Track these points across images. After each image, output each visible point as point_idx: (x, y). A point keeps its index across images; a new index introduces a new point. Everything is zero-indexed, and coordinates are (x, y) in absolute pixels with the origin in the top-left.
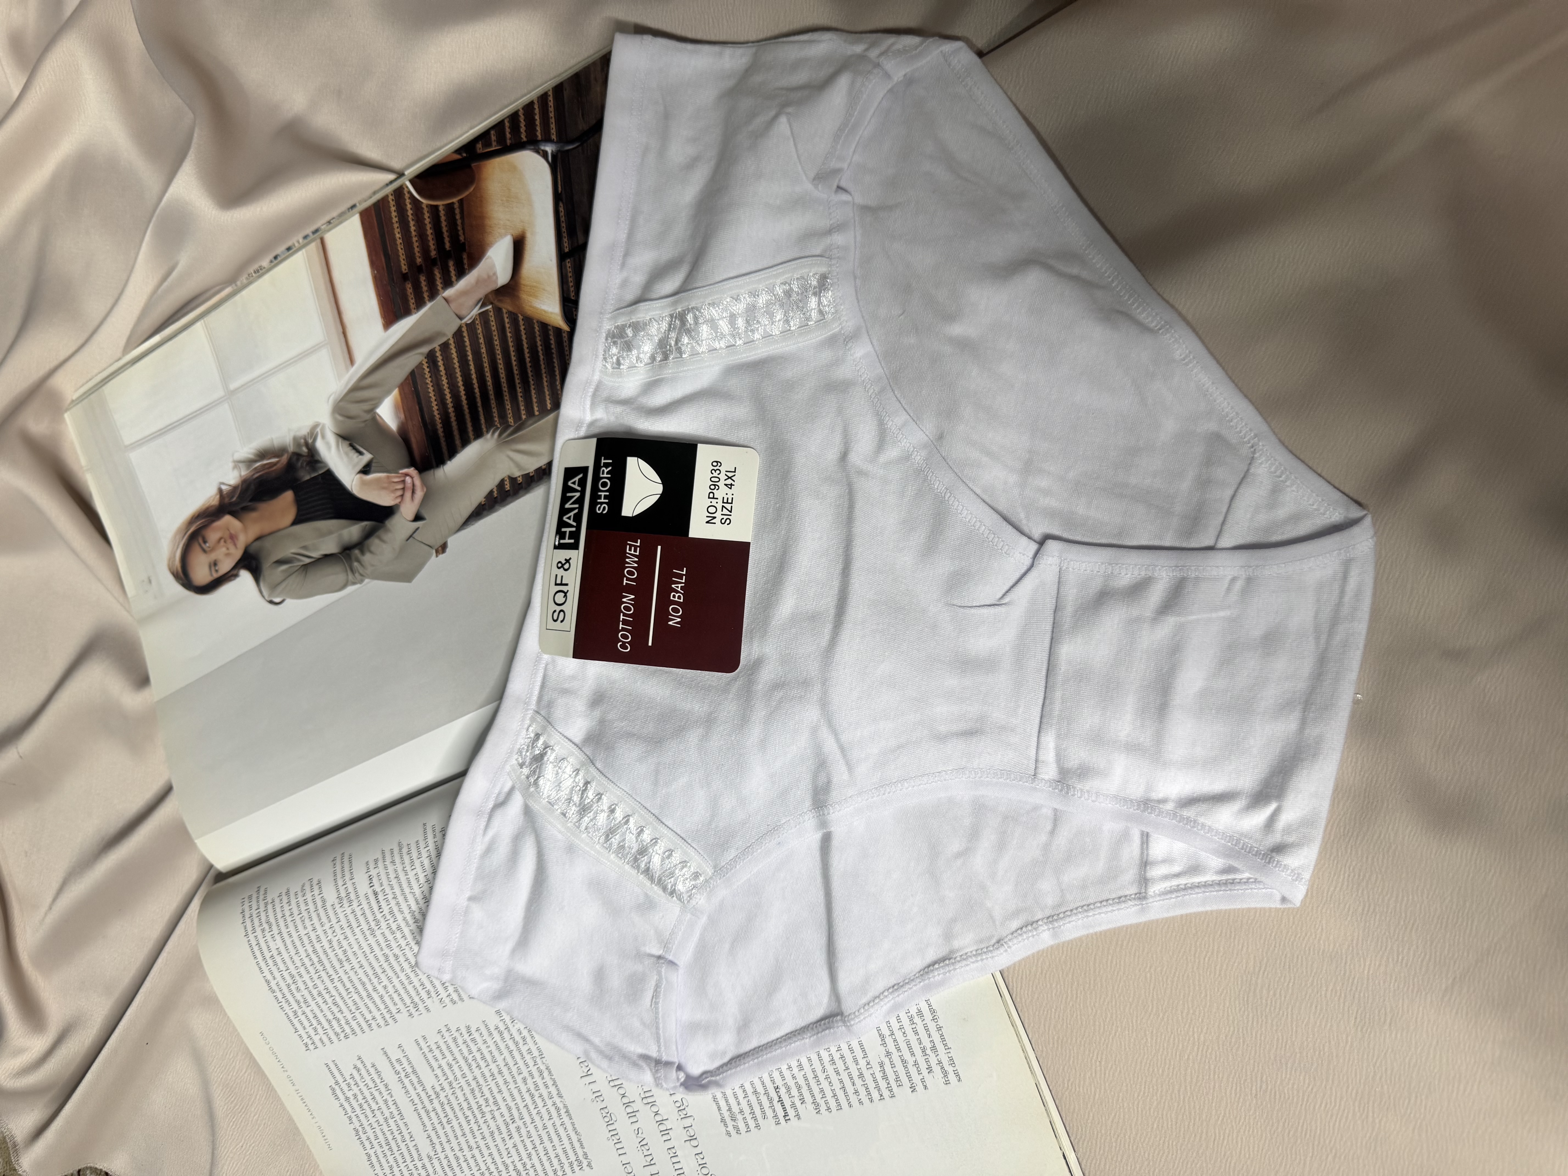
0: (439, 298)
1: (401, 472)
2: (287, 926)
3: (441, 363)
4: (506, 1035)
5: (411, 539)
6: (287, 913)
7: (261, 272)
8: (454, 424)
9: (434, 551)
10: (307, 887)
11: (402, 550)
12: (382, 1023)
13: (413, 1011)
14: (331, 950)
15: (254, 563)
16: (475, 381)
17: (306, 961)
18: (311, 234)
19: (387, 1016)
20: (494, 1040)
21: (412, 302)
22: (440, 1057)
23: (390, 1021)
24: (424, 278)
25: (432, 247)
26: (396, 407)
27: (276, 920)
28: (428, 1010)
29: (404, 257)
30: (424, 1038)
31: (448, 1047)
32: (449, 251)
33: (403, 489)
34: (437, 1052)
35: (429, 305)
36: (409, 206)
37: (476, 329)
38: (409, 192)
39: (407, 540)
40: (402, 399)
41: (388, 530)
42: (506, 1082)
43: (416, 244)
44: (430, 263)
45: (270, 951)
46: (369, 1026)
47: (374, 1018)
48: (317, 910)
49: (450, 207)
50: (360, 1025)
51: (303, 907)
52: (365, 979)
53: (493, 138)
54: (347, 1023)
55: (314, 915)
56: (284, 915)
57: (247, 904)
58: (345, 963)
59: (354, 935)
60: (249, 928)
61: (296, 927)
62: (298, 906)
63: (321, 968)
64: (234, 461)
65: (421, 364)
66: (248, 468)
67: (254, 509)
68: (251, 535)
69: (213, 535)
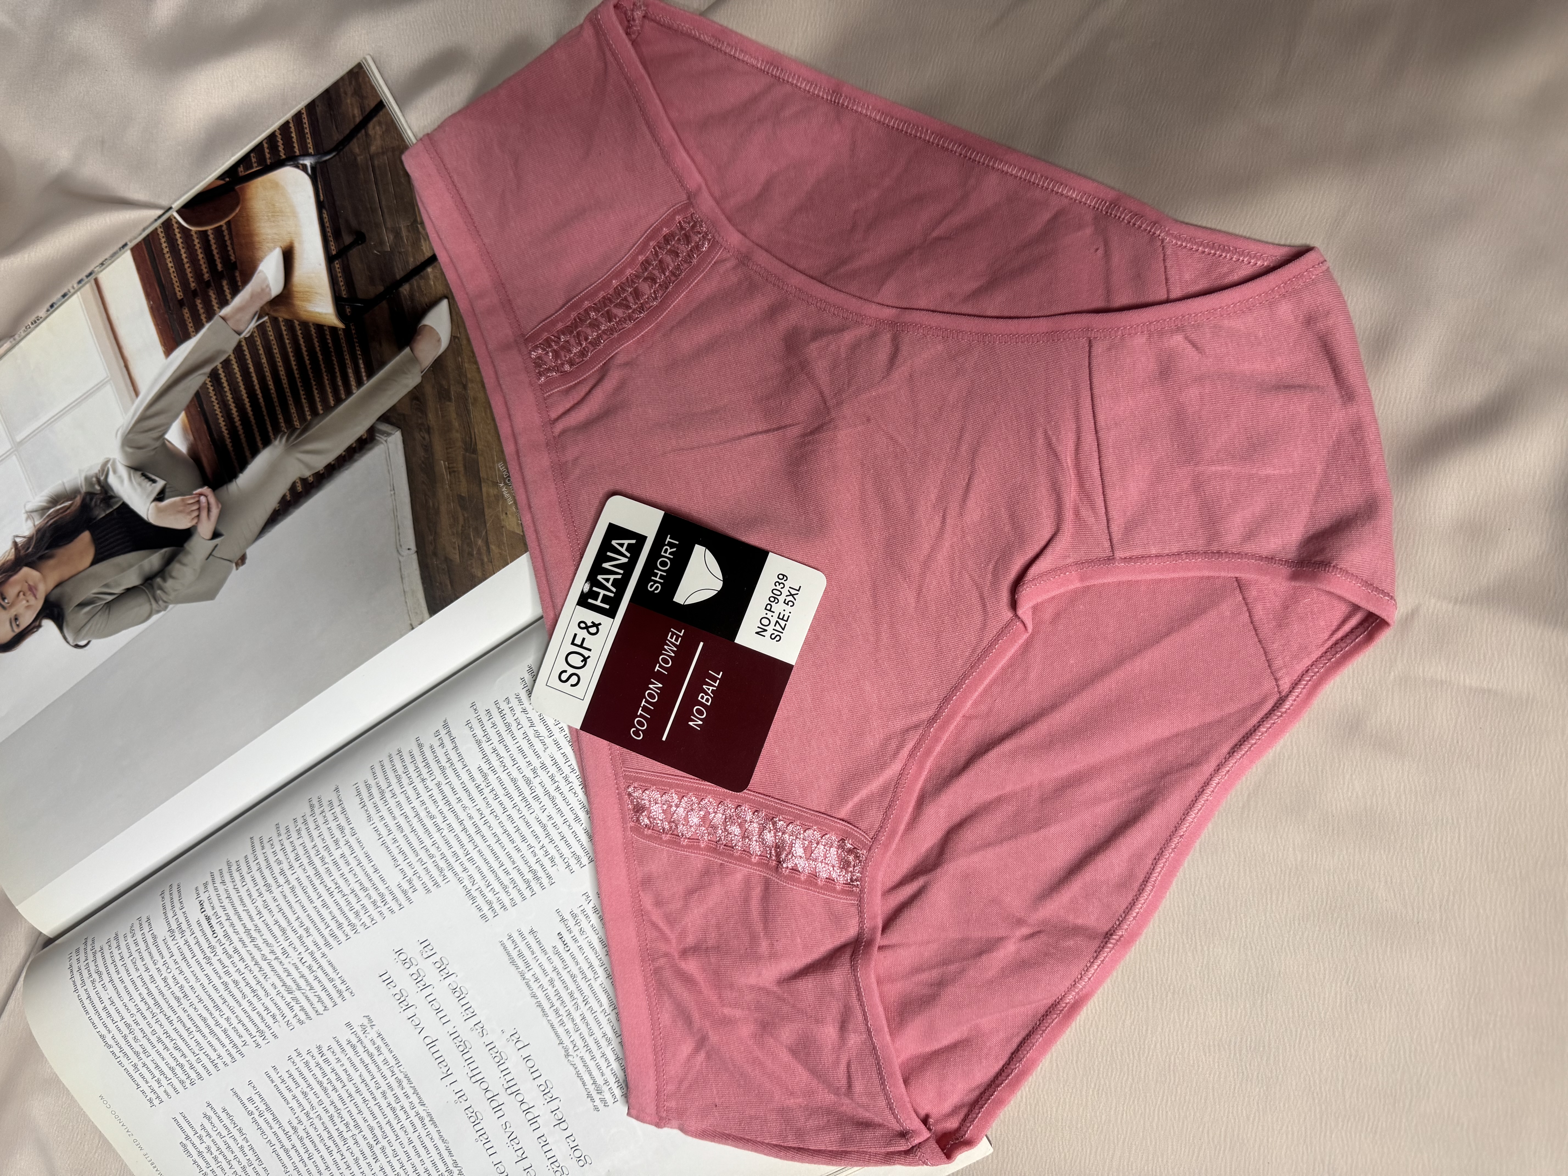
0: (216, 318)
1: (195, 492)
2: (118, 972)
3: (224, 380)
4: (360, 1048)
5: (211, 557)
6: (117, 958)
7: (38, 322)
8: (243, 437)
9: (233, 564)
11: (204, 569)
12: (227, 1059)
13: (260, 1040)
14: (166, 988)
15: (56, 611)
16: (258, 391)
17: (142, 1005)
18: (85, 278)
19: (233, 1051)
20: (347, 1056)
21: (190, 324)
22: (293, 1086)
23: (237, 1056)
24: (199, 301)
25: (205, 271)
26: (185, 430)
27: (106, 967)
28: (275, 1037)
29: (178, 284)
30: (274, 1068)
31: (301, 1074)
32: (222, 271)
33: (199, 509)
34: (290, 1082)
35: (207, 326)
36: (178, 236)
37: (255, 342)
38: (178, 223)
39: (207, 559)
40: (189, 421)
41: (187, 553)
42: (365, 1101)
43: (188, 270)
44: (204, 285)
45: (102, 1002)
46: (216, 1066)
47: (219, 1056)
48: (148, 948)
49: (218, 231)
50: (205, 1068)
51: (133, 948)
52: (205, 1014)
53: (254, 160)
54: (192, 1067)
55: (146, 955)
56: (114, 961)
57: (75, 958)
58: (183, 1001)
59: (190, 967)
60: (79, 982)
61: (127, 970)
62: (129, 949)
63: (158, 1011)
64: (27, 512)
65: (205, 384)
66: (42, 517)
67: (51, 557)
68: (51, 584)
69: (11, 590)
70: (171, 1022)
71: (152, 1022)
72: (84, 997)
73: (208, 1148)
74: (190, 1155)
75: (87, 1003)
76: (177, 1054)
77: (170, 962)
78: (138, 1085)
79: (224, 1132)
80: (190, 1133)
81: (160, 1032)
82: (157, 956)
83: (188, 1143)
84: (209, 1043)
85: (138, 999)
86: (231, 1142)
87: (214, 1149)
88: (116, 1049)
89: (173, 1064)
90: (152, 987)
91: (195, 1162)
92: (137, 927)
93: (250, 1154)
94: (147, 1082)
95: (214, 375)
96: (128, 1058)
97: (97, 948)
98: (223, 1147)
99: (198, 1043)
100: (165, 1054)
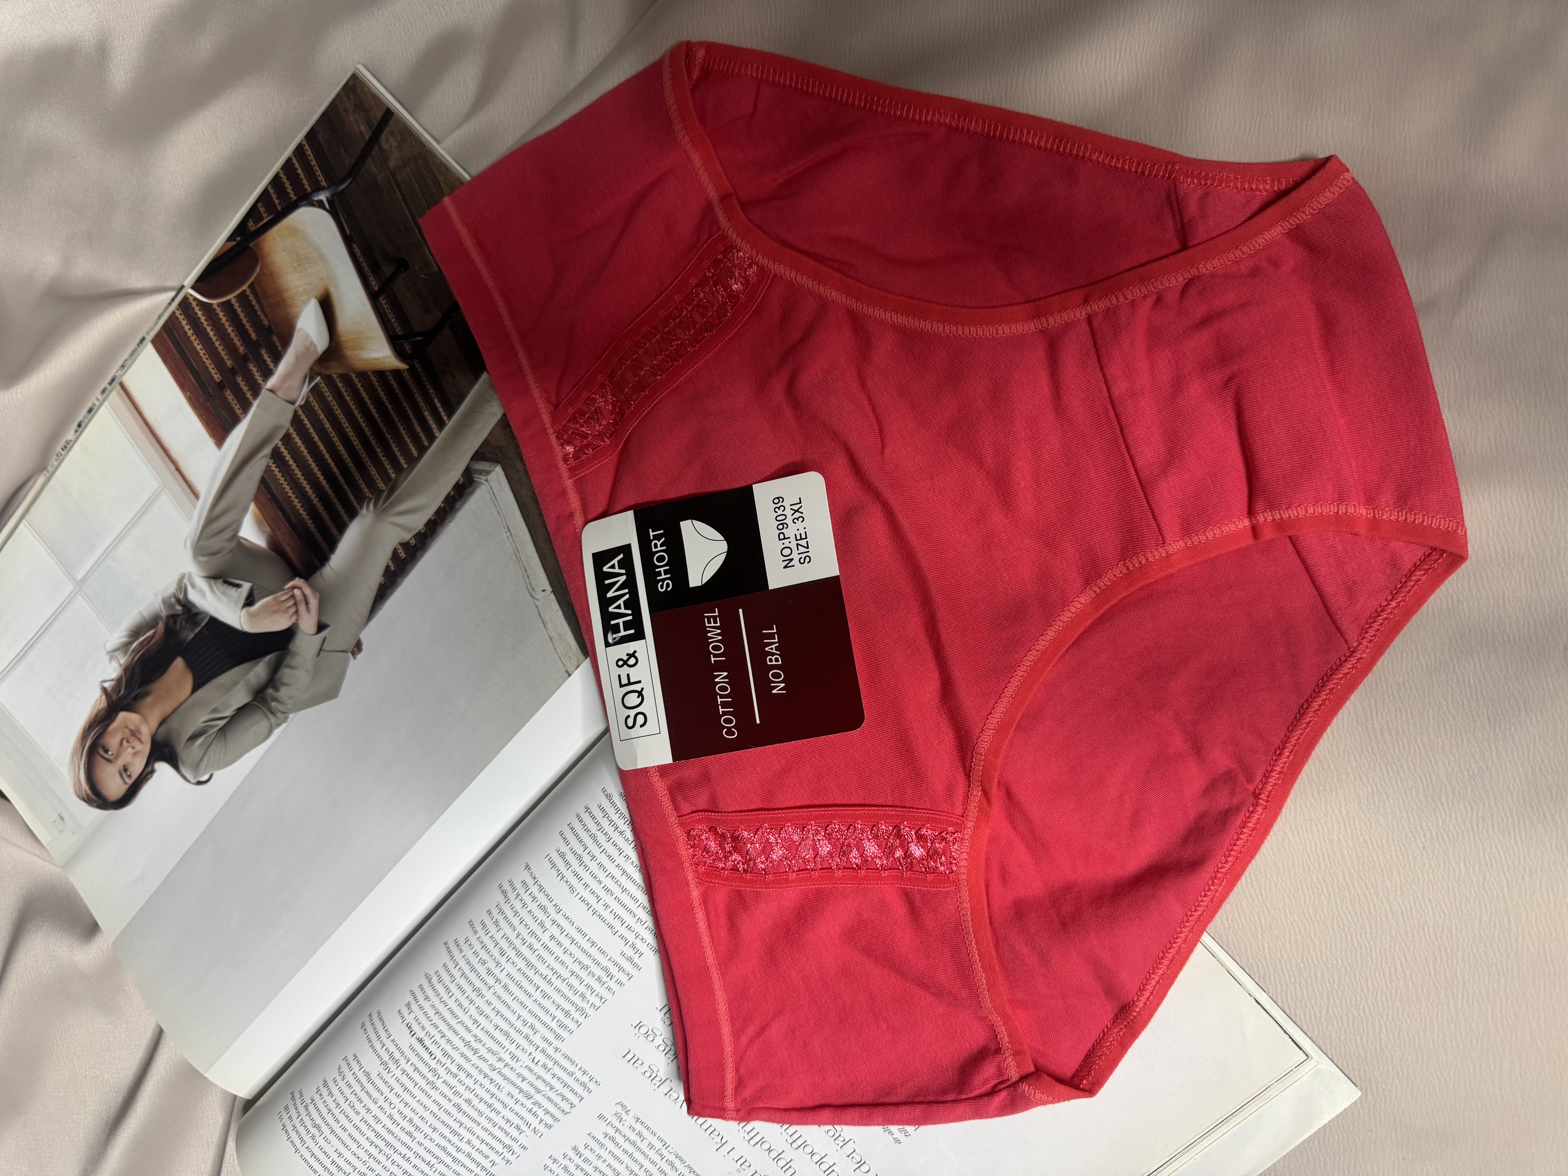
0: (264, 393)
1: (286, 587)
2: (337, 1121)
3: (288, 457)
4: (620, 1139)
5: (322, 652)
6: (332, 1106)
7: (68, 446)
8: (324, 515)
9: (350, 654)
10: (345, 1068)
11: (317, 668)
13: (508, 1156)
14: (394, 1125)
15: (166, 751)
16: (330, 461)
17: (372, 1150)
18: (108, 386)
20: (608, 1151)
21: (237, 408)
24: (240, 379)
25: (238, 344)
26: (258, 522)
27: (323, 1119)
28: (524, 1148)
29: (213, 366)
32: (257, 340)
33: (295, 604)
35: (255, 404)
36: (200, 313)
37: (312, 407)
38: (195, 299)
39: (318, 655)
40: (261, 511)
41: (295, 654)
43: (220, 348)
44: (242, 361)
45: (328, 1157)
48: (363, 1088)
49: (242, 298)
51: (347, 1091)
52: (443, 1143)
53: (262, 210)
55: (363, 1096)
56: (330, 1111)
57: (285, 1116)
58: (416, 1134)
59: (414, 1097)
60: (297, 1142)
61: (347, 1117)
62: (342, 1093)
63: (392, 1151)
64: (108, 653)
65: (268, 466)
66: (126, 653)
67: (146, 694)
68: (154, 722)
69: (112, 741)
70: (408, 1160)
71: (388, 1164)
72: (307, 1155)
75: (312, 1161)
77: (392, 1097)
82: (375, 1095)
85: (366, 1145)
90: (378, 1128)
95: (276, 455)
97: (308, 1100)
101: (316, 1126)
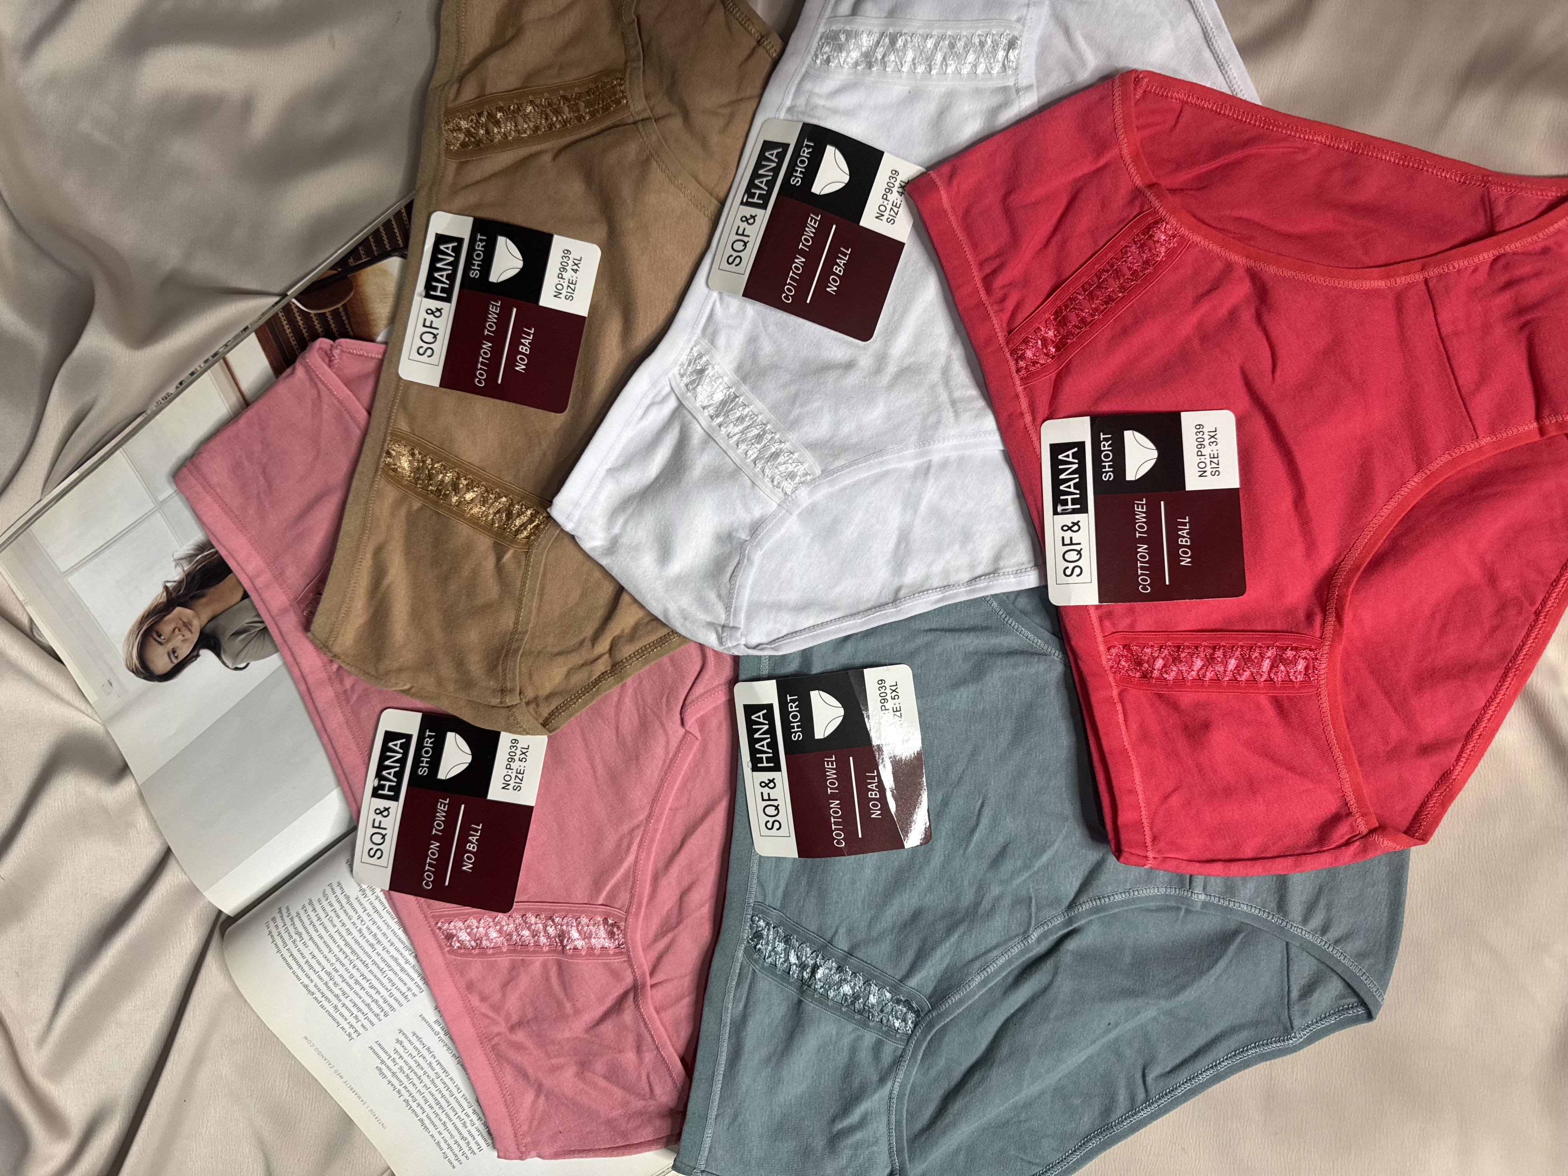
7: (169, 398)
15: (212, 641)
36: (299, 318)
38: (297, 307)
45: (304, 957)
46: (406, 997)
47: (409, 989)
48: (342, 907)
49: (335, 313)
50: (396, 1000)
51: (328, 909)
52: (397, 955)
53: (362, 252)
54: (385, 1001)
55: (341, 913)
56: (312, 922)
57: (272, 925)
58: (377, 946)
59: (381, 917)
60: (280, 944)
61: (325, 928)
62: (324, 910)
63: (355, 958)
64: (175, 560)
66: (190, 563)
67: (203, 596)
68: (205, 618)
69: (166, 628)
70: (366, 966)
71: (350, 968)
72: (287, 955)
73: (401, 1069)
74: (385, 1077)
75: (290, 960)
76: (372, 992)
77: (364, 916)
78: (338, 1023)
79: (415, 1053)
80: (384, 1057)
81: (357, 975)
82: (351, 912)
83: (383, 1067)
84: (400, 979)
85: (335, 951)
86: (420, 1060)
87: (406, 1068)
88: (318, 995)
89: (369, 1001)
90: (349, 939)
91: (389, 1082)
92: (329, 891)
93: (438, 1069)
94: (346, 1019)
96: (329, 1001)
97: (294, 914)
98: (413, 1065)
99: (390, 980)
100: (362, 993)
101: (298, 933)
